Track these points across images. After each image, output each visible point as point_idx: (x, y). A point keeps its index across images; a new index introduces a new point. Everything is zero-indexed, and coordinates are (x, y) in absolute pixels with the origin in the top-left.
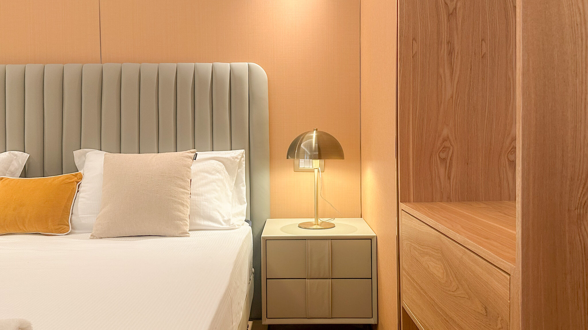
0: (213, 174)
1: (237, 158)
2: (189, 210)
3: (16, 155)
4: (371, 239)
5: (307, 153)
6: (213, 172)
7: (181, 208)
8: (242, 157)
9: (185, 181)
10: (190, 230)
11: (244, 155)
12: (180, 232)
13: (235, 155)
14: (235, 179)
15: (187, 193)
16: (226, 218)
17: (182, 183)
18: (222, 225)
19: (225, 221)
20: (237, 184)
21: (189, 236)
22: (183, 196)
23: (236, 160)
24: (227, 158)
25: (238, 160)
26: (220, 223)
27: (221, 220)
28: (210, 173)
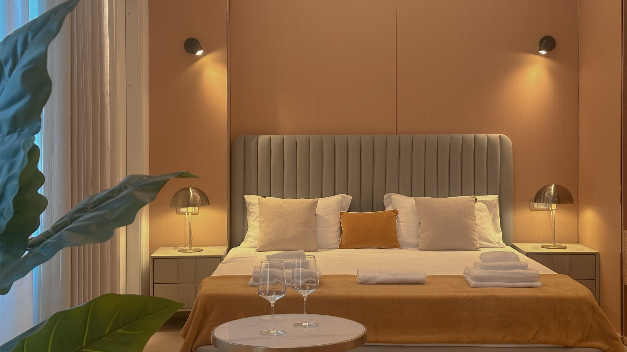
0: (482, 212)
1: (494, 201)
2: (477, 234)
3: (344, 197)
4: (595, 255)
5: (550, 200)
6: (482, 210)
7: (474, 233)
8: (497, 200)
9: (473, 216)
10: (480, 248)
11: (498, 199)
12: (475, 248)
13: (493, 199)
14: (493, 215)
15: (475, 224)
16: (496, 241)
17: (472, 218)
18: (495, 245)
19: (496, 243)
20: (494, 219)
21: (480, 251)
22: (474, 226)
23: (494, 202)
24: (489, 201)
25: (495, 203)
26: (494, 244)
27: (494, 242)
28: (480, 211)
